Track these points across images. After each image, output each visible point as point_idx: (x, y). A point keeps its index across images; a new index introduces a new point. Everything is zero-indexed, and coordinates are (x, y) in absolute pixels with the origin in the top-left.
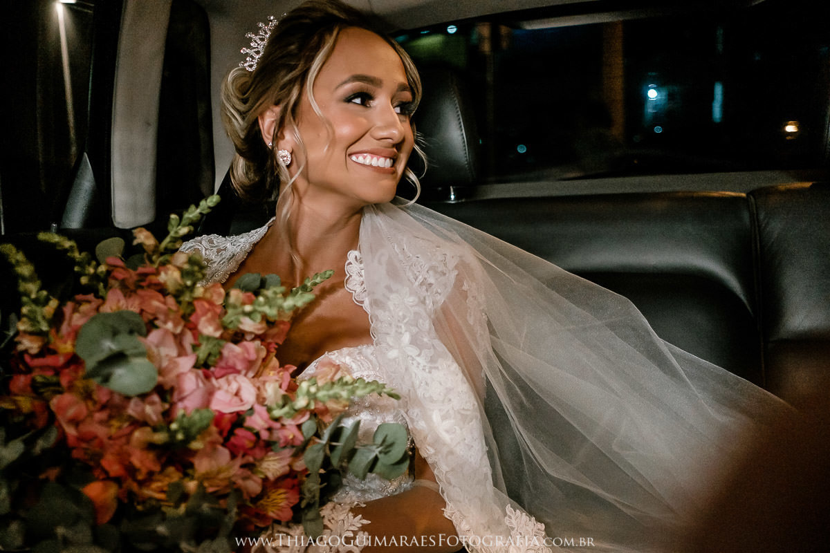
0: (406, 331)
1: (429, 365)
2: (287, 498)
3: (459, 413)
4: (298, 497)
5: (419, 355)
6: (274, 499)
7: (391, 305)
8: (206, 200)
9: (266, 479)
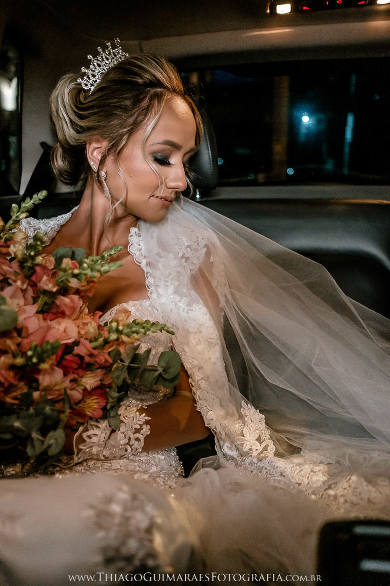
0: (171, 284)
1: (186, 308)
2: (97, 403)
3: (207, 341)
4: (105, 401)
5: (180, 301)
6: (89, 404)
7: (160, 266)
8: (37, 194)
9: (85, 389)
